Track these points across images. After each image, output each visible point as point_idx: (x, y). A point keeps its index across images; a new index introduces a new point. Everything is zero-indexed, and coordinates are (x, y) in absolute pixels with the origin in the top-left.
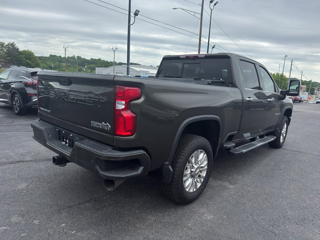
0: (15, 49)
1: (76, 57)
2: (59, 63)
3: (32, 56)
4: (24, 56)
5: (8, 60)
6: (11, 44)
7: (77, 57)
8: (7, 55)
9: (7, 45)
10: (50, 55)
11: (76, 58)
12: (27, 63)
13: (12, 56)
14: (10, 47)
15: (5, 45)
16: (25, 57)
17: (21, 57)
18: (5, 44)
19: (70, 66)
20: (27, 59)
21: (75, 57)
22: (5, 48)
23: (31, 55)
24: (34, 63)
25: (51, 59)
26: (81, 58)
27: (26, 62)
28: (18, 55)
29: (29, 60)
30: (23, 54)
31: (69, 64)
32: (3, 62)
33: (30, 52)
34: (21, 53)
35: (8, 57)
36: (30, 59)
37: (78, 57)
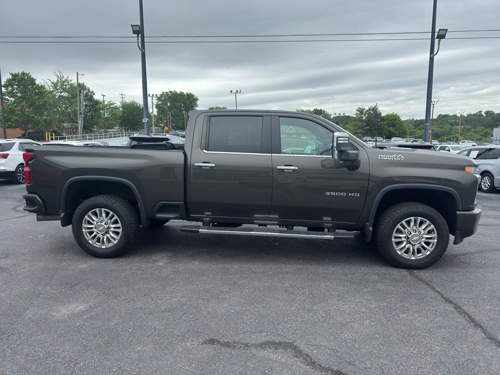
0: (377, 114)
1: (483, 113)
2: (450, 126)
3: (397, 122)
4: (386, 122)
5: (366, 130)
6: (373, 108)
7: (485, 113)
8: (365, 124)
9: (367, 111)
10: (439, 116)
11: (483, 115)
12: (390, 131)
13: (372, 125)
14: (370, 113)
15: (365, 111)
16: (388, 124)
17: (382, 124)
18: (364, 109)
19: (469, 130)
20: (389, 126)
21: (481, 114)
22: (365, 115)
23: (395, 120)
24: (399, 131)
25: (440, 121)
26: (494, 113)
27: (387, 131)
28: (379, 122)
29: (393, 128)
30: (386, 120)
31: (468, 127)
32: (360, 133)
33: (396, 115)
34: (383, 119)
35: (366, 126)
36: (393, 126)
37: (487, 113)
